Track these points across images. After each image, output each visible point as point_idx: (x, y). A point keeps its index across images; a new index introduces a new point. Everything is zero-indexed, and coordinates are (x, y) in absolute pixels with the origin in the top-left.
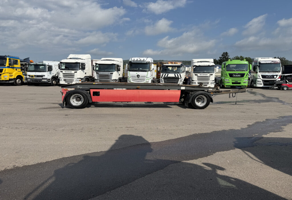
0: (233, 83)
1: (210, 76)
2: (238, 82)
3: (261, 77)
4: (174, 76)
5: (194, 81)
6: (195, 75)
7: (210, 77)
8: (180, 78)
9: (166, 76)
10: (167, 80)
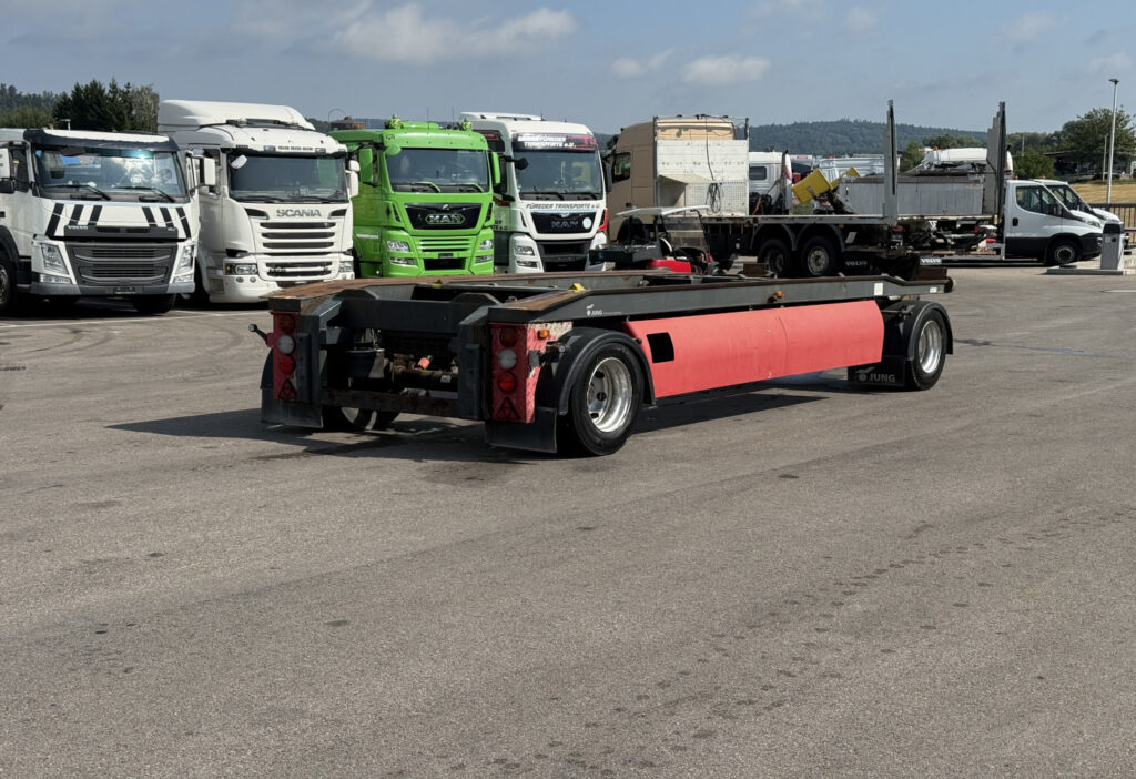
0: (430, 264)
1: (333, 220)
2: (456, 255)
3: (531, 228)
4: (144, 223)
5: (244, 253)
6: (251, 213)
7: (333, 225)
8: (182, 234)
9: (84, 220)
10: (97, 253)
